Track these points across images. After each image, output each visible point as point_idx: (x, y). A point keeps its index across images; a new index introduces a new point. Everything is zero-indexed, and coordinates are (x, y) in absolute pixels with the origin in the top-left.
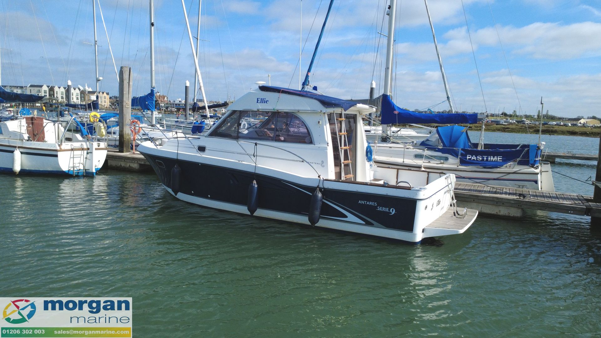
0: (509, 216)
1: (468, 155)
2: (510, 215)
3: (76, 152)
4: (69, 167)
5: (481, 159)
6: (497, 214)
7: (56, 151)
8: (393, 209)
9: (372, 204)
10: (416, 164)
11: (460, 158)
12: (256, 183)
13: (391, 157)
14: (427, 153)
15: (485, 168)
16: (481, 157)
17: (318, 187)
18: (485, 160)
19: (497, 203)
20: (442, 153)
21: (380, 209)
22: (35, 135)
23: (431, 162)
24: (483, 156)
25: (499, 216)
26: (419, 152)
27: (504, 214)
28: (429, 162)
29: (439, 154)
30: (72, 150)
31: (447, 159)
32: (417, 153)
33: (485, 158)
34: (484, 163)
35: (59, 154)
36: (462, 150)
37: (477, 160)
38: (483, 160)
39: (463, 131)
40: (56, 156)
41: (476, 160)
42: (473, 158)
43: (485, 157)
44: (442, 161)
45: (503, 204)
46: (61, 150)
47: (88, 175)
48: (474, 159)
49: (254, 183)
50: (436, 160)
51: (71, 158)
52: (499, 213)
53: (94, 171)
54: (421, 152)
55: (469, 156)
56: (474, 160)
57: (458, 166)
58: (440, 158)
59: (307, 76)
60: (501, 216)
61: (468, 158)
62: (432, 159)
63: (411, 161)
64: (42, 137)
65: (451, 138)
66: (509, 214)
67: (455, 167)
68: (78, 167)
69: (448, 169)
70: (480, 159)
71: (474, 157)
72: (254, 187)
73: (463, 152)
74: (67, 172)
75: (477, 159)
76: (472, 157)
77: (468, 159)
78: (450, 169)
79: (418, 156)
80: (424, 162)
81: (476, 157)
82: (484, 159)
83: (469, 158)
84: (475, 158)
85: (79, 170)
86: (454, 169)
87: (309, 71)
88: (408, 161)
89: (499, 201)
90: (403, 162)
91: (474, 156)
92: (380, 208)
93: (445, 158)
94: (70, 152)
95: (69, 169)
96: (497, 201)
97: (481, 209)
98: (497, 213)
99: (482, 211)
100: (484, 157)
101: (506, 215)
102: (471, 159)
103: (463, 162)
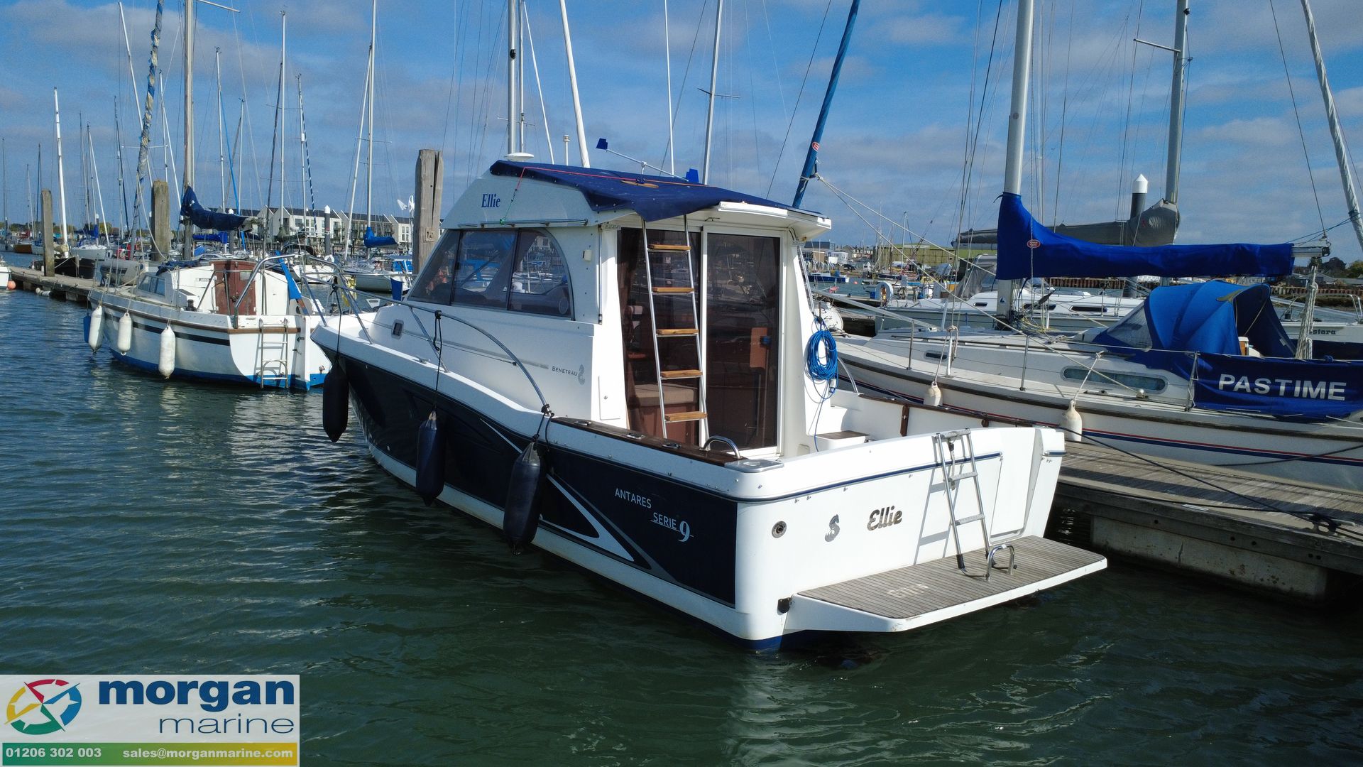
0: (1277, 591)
1: (1223, 376)
2: (1279, 585)
3: (268, 337)
4: (256, 369)
5: (1267, 388)
6: (1230, 576)
7: (225, 331)
8: (685, 525)
9: (641, 501)
10: (1060, 396)
11: (1195, 382)
12: (434, 419)
13: (999, 374)
14: (1101, 363)
15: (1280, 418)
16: (1269, 382)
17: (535, 438)
18: (1282, 394)
19: (1233, 539)
20: (1148, 367)
21: (660, 520)
22: (233, 301)
23: (1110, 393)
24: (1277, 381)
25: (1239, 583)
26: (1077, 359)
27: (1258, 580)
28: (1103, 392)
29: (1139, 369)
30: (261, 331)
31: (1160, 385)
32: (1071, 364)
33: (1283, 388)
34: (1276, 403)
35: (233, 339)
36: (1205, 356)
37: (1253, 392)
38: (1274, 392)
39: (1224, 299)
40: (227, 343)
41: (1249, 391)
42: (1239, 385)
43: (1283, 382)
44: (1142, 391)
45: (1254, 543)
46: (237, 330)
47: (295, 386)
48: (1243, 387)
49: (430, 418)
50: (1122, 388)
51: (258, 348)
52: (1238, 576)
53: (307, 379)
54: (1083, 361)
55: (1227, 379)
56: (1242, 391)
57: (1186, 410)
58: (1139, 381)
59: (811, 153)
60: (1248, 585)
61: (1222, 383)
62: (1112, 382)
63: (1051, 387)
64: (250, 304)
65: (1181, 319)
66: (1275, 582)
67: (1177, 410)
68: (276, 368)
69: (1154, 415)
70: (1263, 389)
71: (1243, 383)
72: (429, 429)
73: (1204, 364)
74: (252, 379)
75: (1253, 387)
76: (1237, 381)
77: (1221, 388)
78: (1160, 416)
79: (1072, 374)
80: (1086, 393)
81: (1252, 381)
82: (1279, 390)
83: (1225, 386)
84: (1247, 384)
85: (281, 375)
86: (1175, 417)
87: (816, 136)
88: (1037, 387)
89: (1240, 532)
90: (1022, 389)
91: (1245, 378)
92: (658, 516)
93: (1155, 382)
94: (257, 335)
95: (257, 371)
96: (1232, 532)
97: (1180, 554)
98: (1232, 572)
99: (1183, 562)
100: (1279, 384)
101: (1265, 583)
102: (1232, 386)
103: (1205, 397)
